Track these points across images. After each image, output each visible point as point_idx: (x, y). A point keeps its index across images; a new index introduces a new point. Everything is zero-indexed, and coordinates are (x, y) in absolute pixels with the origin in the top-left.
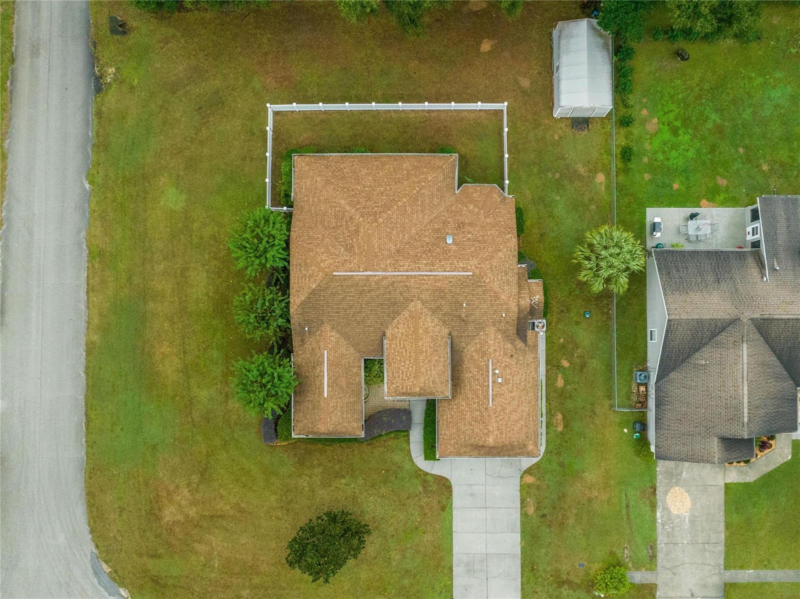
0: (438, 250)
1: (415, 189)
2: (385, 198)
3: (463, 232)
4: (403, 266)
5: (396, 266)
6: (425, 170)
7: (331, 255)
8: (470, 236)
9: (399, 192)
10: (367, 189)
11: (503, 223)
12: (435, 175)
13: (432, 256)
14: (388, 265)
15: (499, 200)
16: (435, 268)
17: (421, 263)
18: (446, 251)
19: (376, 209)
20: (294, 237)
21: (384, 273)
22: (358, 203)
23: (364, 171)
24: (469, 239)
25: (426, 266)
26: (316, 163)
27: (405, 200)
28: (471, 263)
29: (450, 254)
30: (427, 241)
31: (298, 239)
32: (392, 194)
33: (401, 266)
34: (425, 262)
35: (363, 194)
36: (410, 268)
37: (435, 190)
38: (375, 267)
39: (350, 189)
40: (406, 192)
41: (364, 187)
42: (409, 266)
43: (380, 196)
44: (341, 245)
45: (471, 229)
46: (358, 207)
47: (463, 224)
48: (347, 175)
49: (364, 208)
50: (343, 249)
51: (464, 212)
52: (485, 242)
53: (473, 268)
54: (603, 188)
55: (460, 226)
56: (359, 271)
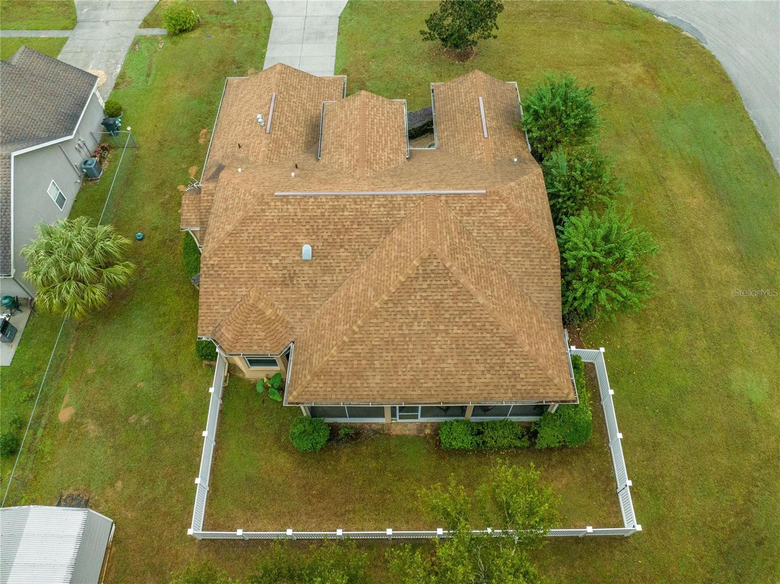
0: (325, 235)
1: (359, 327)
2: (410, 309)
3: (285, 268)
4: (379, 206)
5: (390, 206)
6: (342, 370)
7: (491, 225)
8: (275, 261)
9: (386, 319)
10: (442, 327)
11: (221, 286)
12: (325, 359)
13: (336, 224)
14: (402, 206)
15: (223, 330)
16: (331, 203)
17: (352, 210)
18: (313, 233)
19: (425, 286)
20: (553, 256)
21: (409, 192)
22: (454, 297)
23: (449, 365)
24: (277, 255)
25: (345, 206)
26: (535, 384)
27: (376, 304)
28: (275, 213)
29: (308, 227)
30: (342, 250)
31: (546, 253)
32: (399, 316)
33: (384, 206)
34: (346, 213)
35: (447, 316)
36: (369, 203)
37: (327, 336)
38: (422, 203)
39: (470, 327)
40: (375, 321)
41: (446, 332)
42: (370, 205)
43: (419, 313)
44: (477, 241)
45: (273, 274)
46: (455, 289)
47: (284, 284)
48: (478, 357)
49: (445, 286)
50: (475, 234)
51: (283, 306)
52: (252, 250)
53: (273, 204)
54: (66, 399)
55: (289, 280)
56: (446, 195)
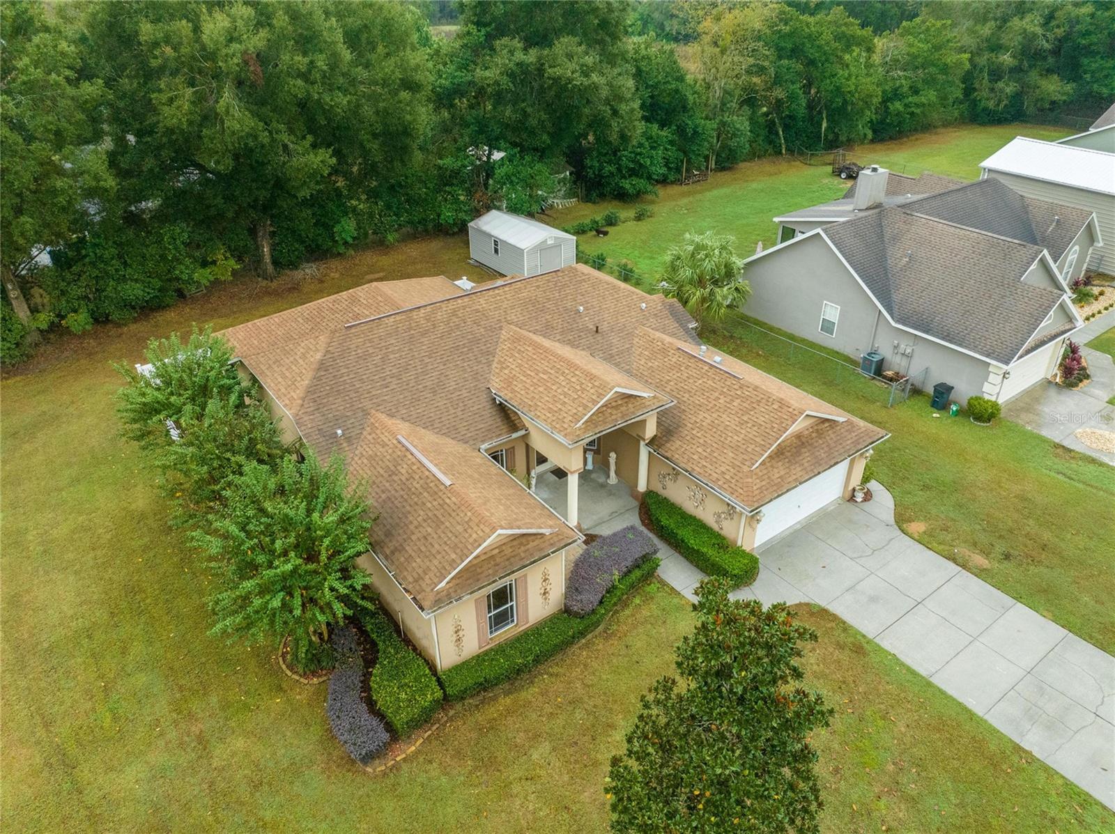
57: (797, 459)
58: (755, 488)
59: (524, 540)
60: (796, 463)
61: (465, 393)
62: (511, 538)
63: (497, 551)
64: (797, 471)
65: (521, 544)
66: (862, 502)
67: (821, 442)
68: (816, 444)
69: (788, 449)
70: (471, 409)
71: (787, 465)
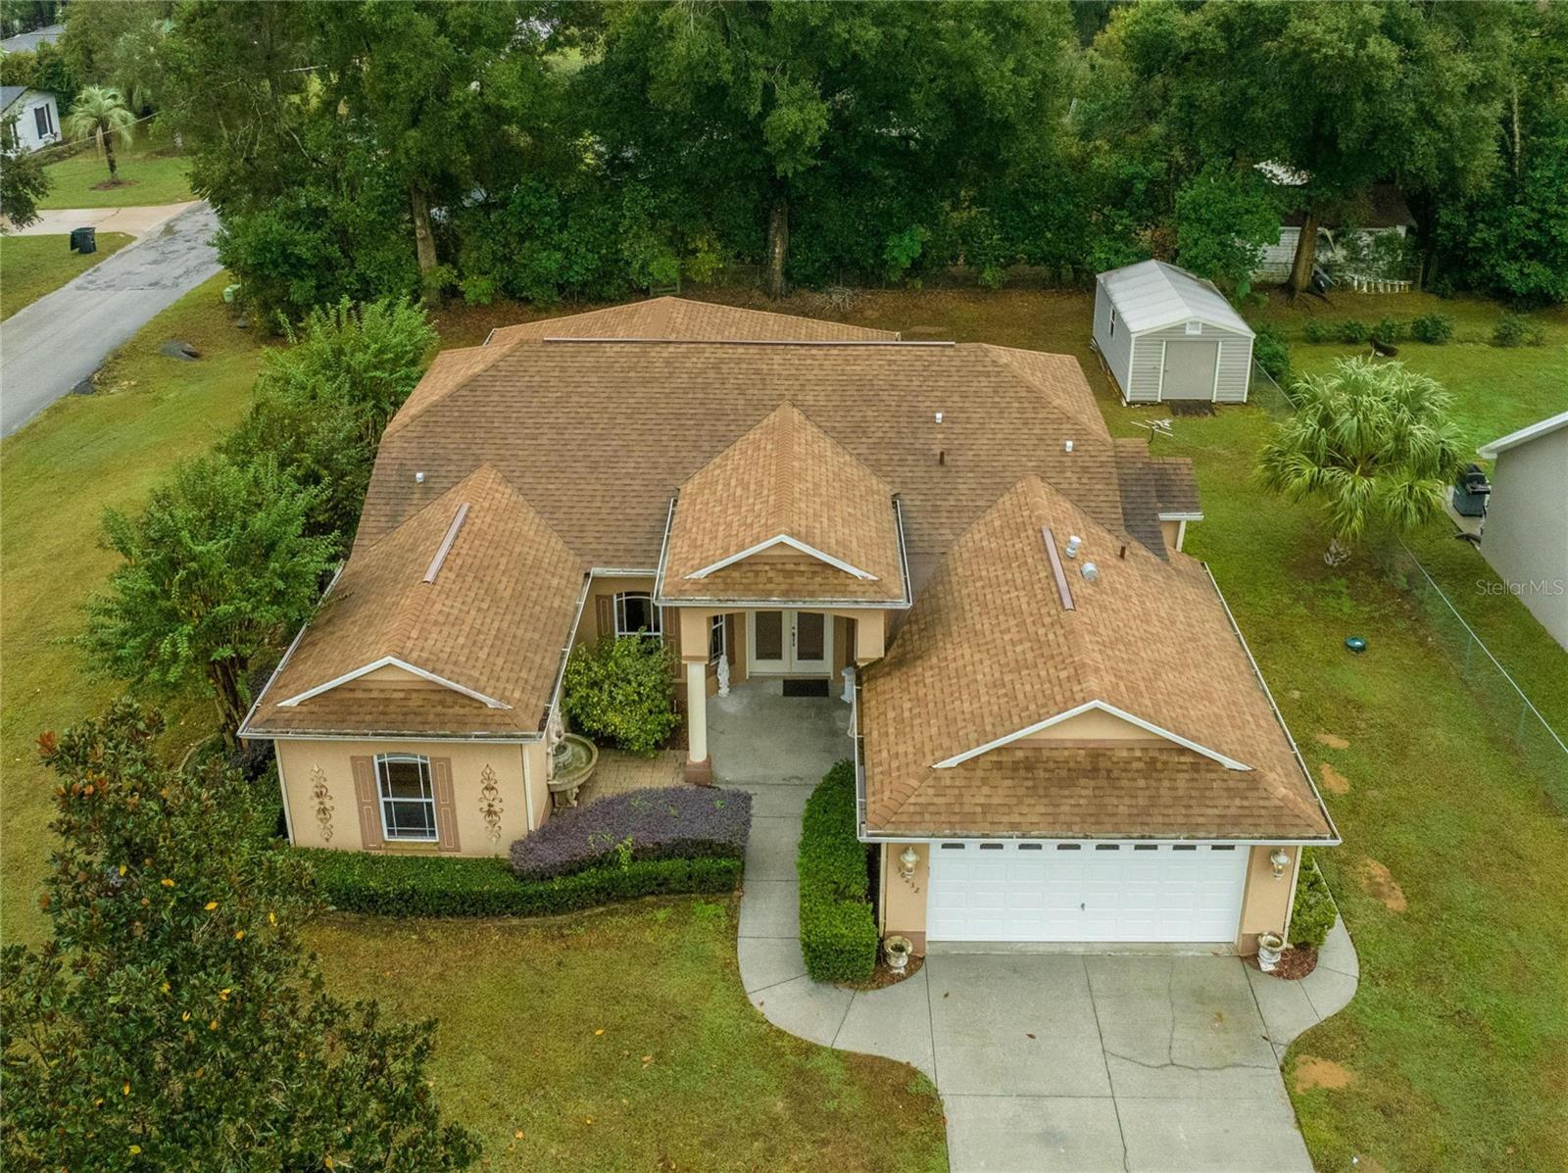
57: (1054, 791)
58: (912, 800)
59: (449, 700)
60: (1046, 796)
61: (637, 485)
62: (433, 687)
63: (401, 695)
64: (1034, 811)
65: (442, 703)
66: (1270, 973)
67: (1141, 783)
68: (1124, 783)
69: (1052, 765)
70: (628, 511)
71: (1021, 791)
